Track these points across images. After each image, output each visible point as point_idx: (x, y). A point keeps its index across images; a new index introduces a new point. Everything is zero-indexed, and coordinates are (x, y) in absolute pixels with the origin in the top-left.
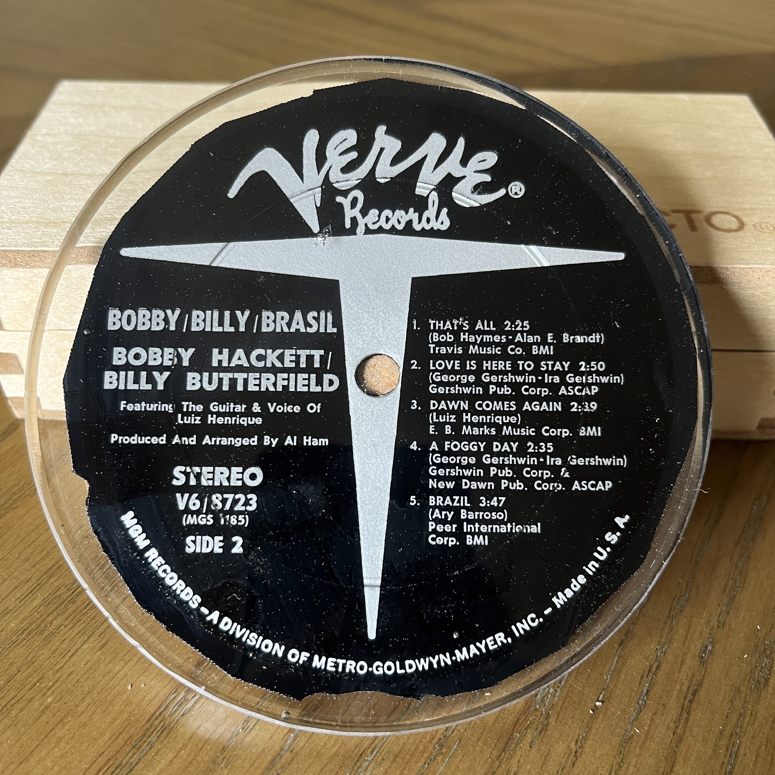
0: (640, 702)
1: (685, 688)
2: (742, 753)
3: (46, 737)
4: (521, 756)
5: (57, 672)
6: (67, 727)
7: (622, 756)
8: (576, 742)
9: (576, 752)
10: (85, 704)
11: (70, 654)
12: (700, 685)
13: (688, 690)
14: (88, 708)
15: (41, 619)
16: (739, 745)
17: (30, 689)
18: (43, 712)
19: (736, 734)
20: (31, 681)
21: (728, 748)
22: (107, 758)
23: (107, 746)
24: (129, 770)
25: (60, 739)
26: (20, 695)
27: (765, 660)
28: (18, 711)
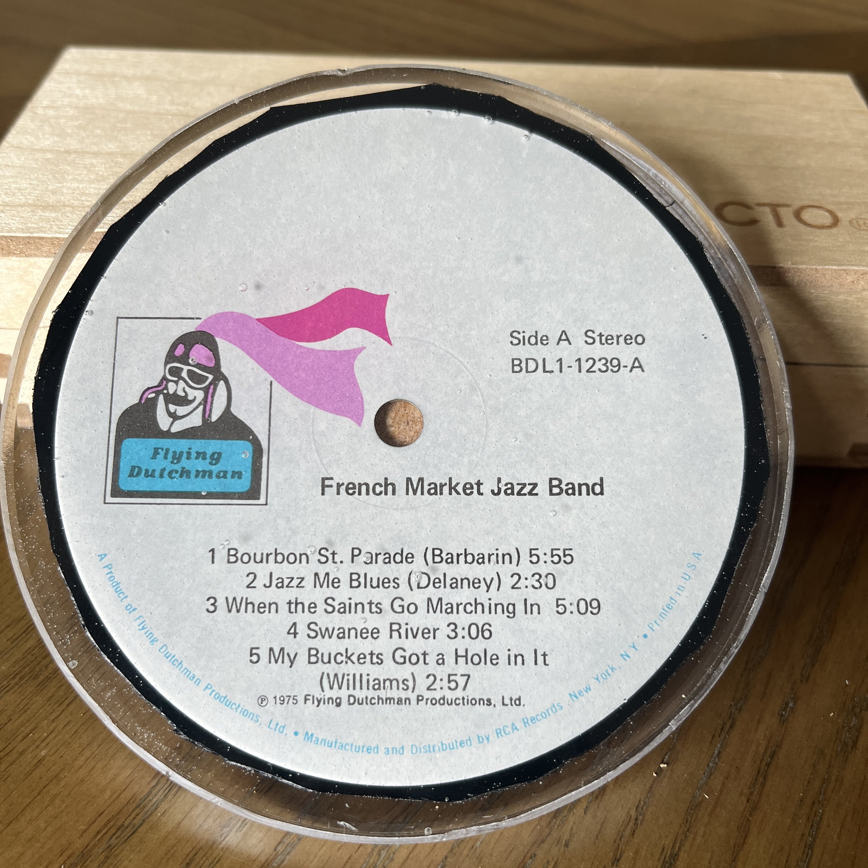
0: (711, 764)
1: (761, 750)
2: (825, 824)
3: (39, 794)
4: (574, 823)
5: (53, 721)
6: (63, 783)
7: (688, 825)
8: (637, 808)
9: (636, 820)
10: (83, 758)
11: (67, 702)
12: (779, 746)
13: (765, 751)
14: (87, 762)
15: (35, 662)
16: (822, 815)
17: (22, 740)
18: (36, 766)
19: (819, 803)
20: (22, 731)
21: (809, 818)
22: (107, 819)
23: (108, 805)
24: (131, 832)
25: (55, 796)
26: (10, 747)
27: (854, 719)
28: (8, 764)
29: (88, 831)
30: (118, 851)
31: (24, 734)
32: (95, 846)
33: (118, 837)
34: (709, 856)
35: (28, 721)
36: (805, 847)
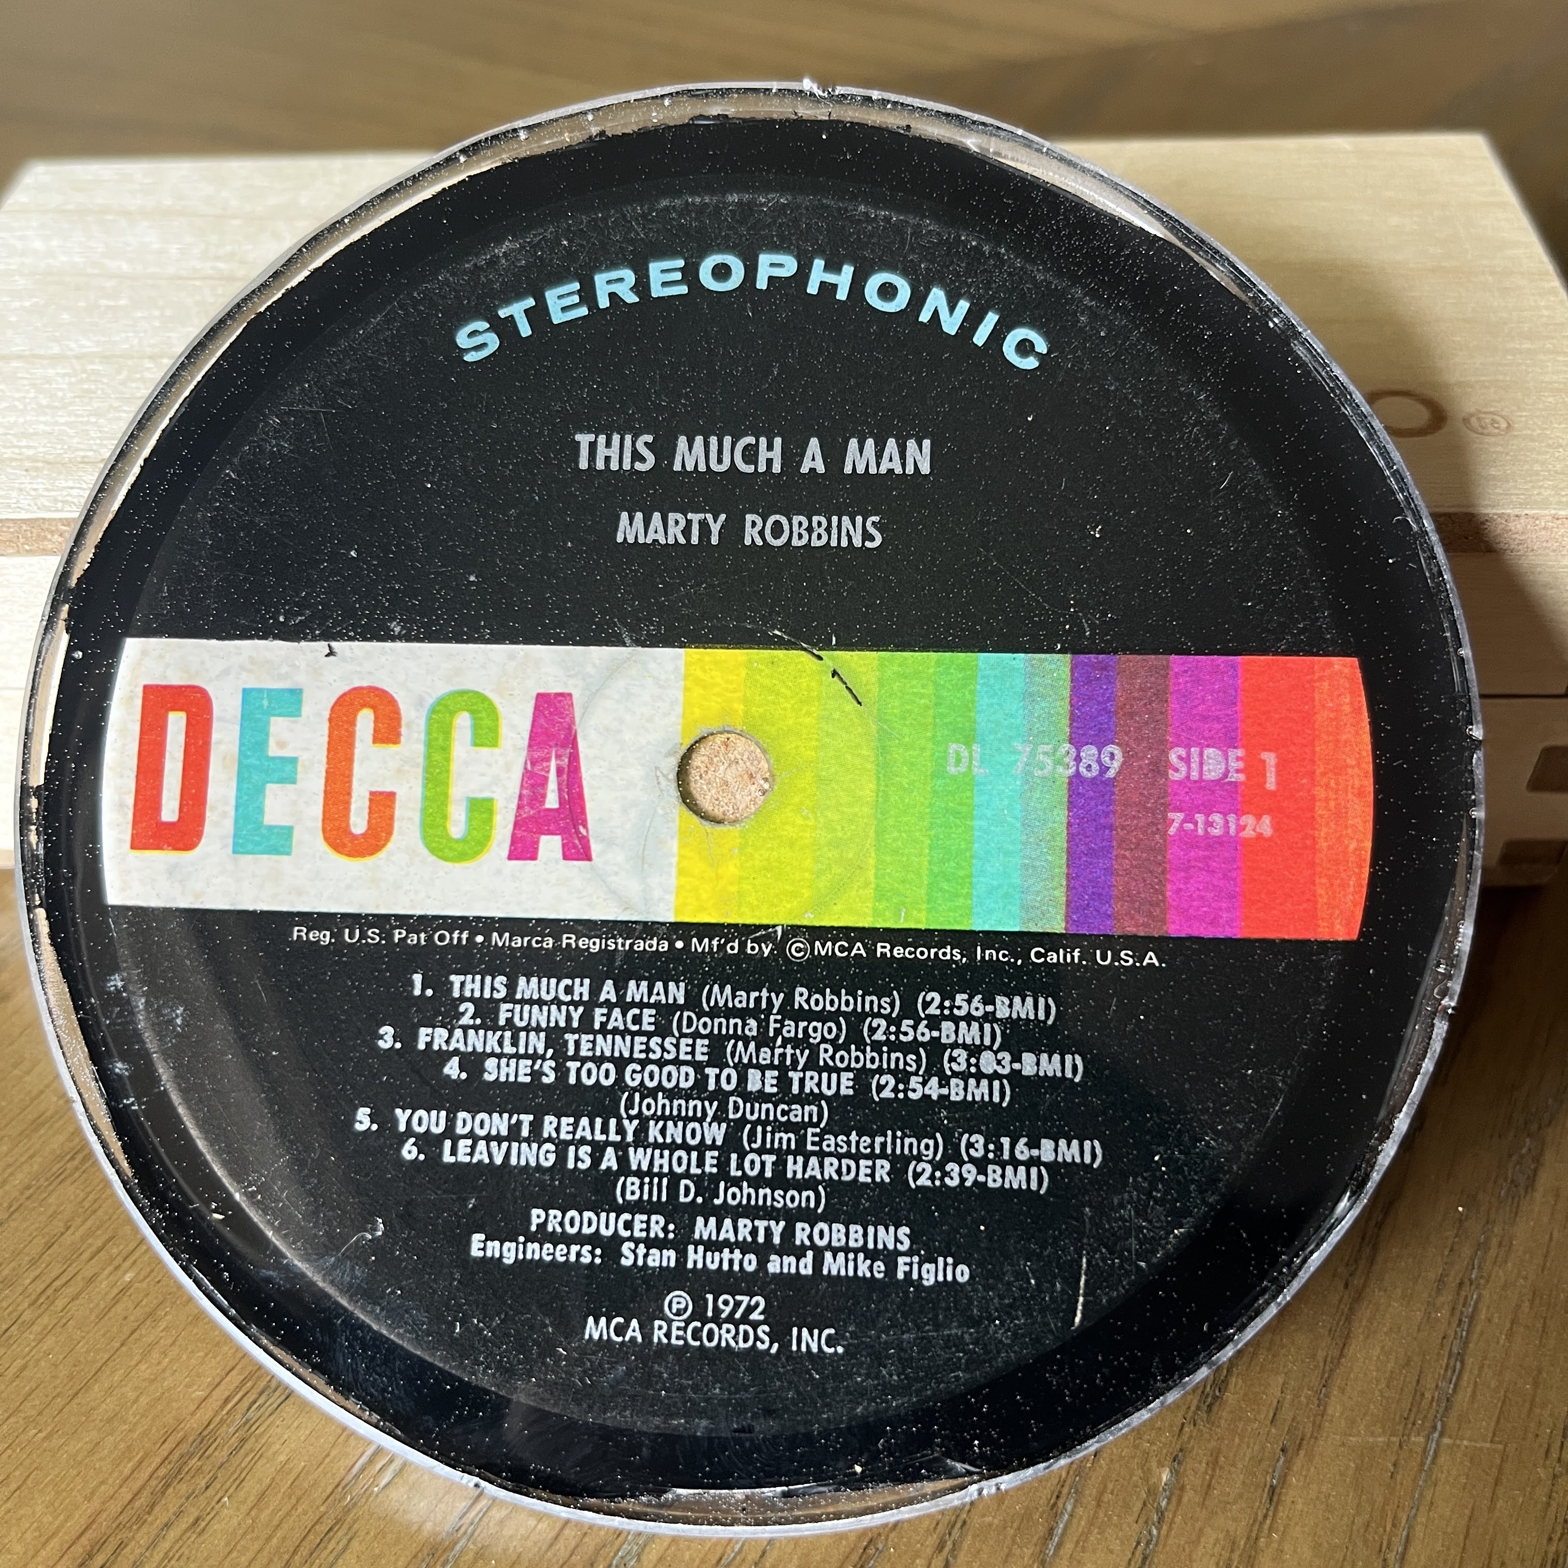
2: (1483, 1317)
3: (122, 1345)
6: (163, 1325)
16: (1477, 1303)
17: (91, 1259)
18: (116, 1300)
19: (1471, 1284)
20: (91, 1245)
21: (1453, 1309)
22: (242, 1377)
25: (152, 1346)
26: (72, 1271)
27: (1528, 1140)
28: (66, 1300)
29: (210, 1400)
30: (262, 1429)
31: (94, 1249)
32: (222, 1422)
33: (260, 1407)
34: (1281, 1379)
35: (98, 1228)
36: (1449, 1358)
